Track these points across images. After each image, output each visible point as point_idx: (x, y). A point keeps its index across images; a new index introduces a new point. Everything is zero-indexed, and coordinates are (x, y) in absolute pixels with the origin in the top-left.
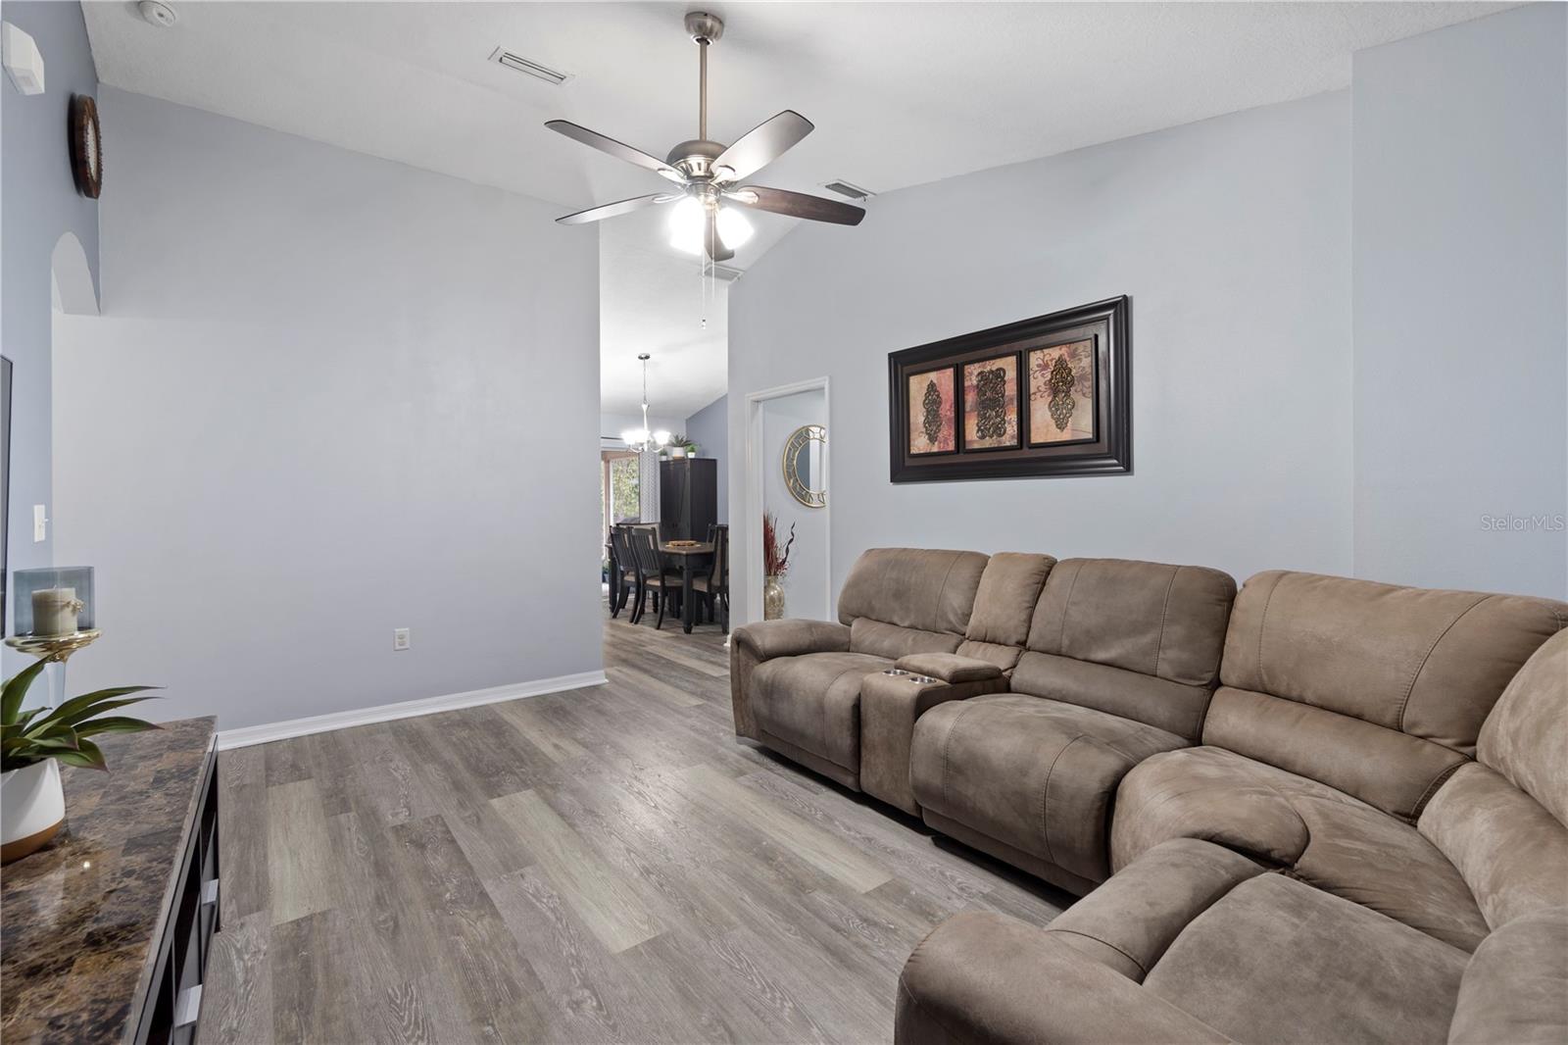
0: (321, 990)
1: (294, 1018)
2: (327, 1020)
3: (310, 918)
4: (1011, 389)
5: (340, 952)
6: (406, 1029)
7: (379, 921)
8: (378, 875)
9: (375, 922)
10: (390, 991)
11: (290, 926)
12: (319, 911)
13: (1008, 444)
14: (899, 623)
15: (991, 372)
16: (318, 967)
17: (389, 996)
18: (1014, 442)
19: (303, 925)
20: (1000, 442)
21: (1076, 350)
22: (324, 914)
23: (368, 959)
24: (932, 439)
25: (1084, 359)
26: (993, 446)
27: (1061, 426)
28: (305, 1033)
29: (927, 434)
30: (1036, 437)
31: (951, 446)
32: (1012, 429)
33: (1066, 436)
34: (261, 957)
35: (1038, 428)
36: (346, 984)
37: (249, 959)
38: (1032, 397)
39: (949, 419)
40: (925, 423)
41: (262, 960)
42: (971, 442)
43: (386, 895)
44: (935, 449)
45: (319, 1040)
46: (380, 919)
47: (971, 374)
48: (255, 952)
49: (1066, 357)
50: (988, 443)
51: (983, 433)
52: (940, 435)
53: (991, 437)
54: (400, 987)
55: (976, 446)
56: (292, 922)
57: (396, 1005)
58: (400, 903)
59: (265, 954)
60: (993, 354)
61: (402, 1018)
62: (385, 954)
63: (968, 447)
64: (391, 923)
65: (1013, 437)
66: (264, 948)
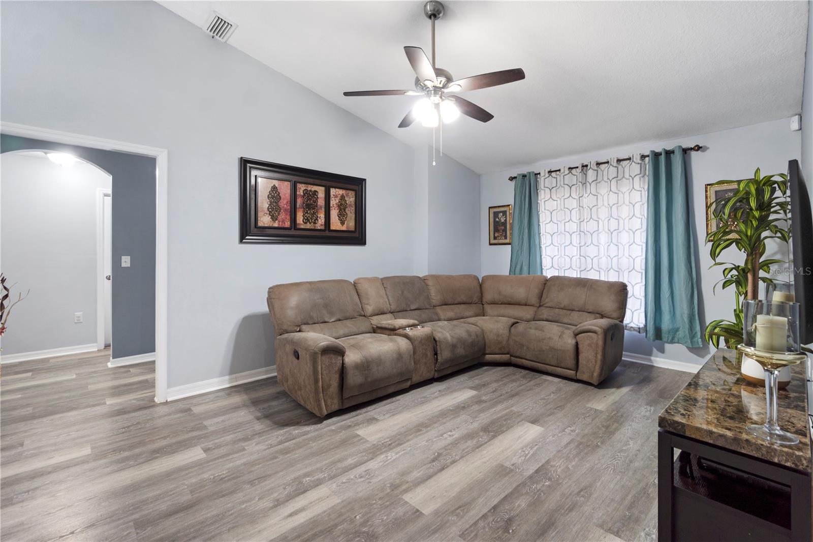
0: (634, 492)
1: (650, 490)
2: (640, 481)
3: (609, 530)
4: (321, 202)
5: (612, 500)
6: (619, 460)
7: (585, 498)
8: (553, 524)
9: (586, 499)
10: (612, 472)
11: (622, 535)
12: (602, 531)
13: (319, 228)
14: (328, 321)
15: (310, 191)
16: (627, 502)
17: (613, 471)
18: (323, 228)
19: (616, 530)
20: (315, 227)
21: (348, 193)
22: (601, 526)
23: (607, 488)
24: (274, 218)
25: (351, 198)
26: (311, 228)
27: (343, 223)
28: (650, 483)
29: (270, 215)
30: (333, 227)
31: (287, 224)
32: (321, 221)
33: (344, 228)
34: (647, 529)
35: (333, 223)
36: (623, 486)
37: (653, 534)
38: (331, 208)
39: (286, 210)
40: (268, 209)
41: (648, 527)
42: (299, 224)
43: (565, 509)
44: (276, 225)
45: (647, 478)
46: (583, 499)
47: (300, 189)
48: (648, 535)
49: (345, 195)
50: (308, 226)
51: (306, 220)
52: (280, 217)
53: (310, 223)
54: (608, 470)
55: (302, 227)
56: (620, 537)
57: (614, 467)
58: (567, 498)
59: (645, 529)
60: (312, 182)
61: (617, 463)
62: (599, 484)
63: (298, 227)
64: (582, 493)
65: (322, 225)
66: (643, 534)
